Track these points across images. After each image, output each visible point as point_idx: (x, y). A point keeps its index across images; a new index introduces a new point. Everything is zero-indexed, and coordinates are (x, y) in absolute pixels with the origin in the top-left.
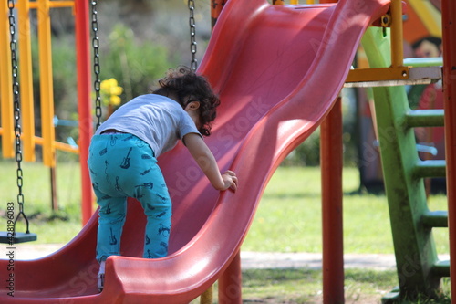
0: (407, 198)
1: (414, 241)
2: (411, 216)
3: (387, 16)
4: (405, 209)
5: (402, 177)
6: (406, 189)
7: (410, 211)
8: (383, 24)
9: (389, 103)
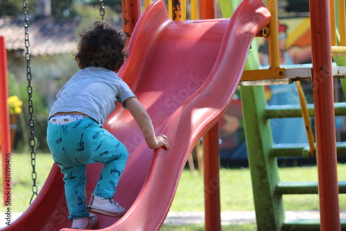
0: (266, 173)
1: (271, 205)
2: (268, 187)
3: (266, 28)
4: (264, 181)
5: (262, 157)
6: (265, 166)
7: (268, 183)
8: (264, 34)
9: (254, 100)
